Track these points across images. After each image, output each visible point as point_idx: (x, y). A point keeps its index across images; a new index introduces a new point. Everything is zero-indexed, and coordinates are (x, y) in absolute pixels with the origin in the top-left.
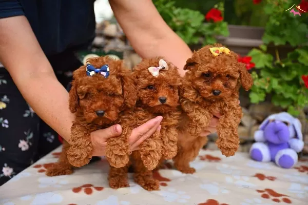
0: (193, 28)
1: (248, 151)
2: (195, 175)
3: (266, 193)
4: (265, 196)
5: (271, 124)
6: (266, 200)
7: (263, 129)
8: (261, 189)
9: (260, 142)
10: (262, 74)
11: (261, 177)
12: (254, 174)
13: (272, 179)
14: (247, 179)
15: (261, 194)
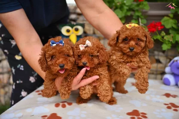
0: (127, 6)
1: (162, 79)
2: (127, 94)
3: (170, 105)
4: (169, 108)
5: (175, 63)
6: (169, 110)
7: (170, 66)
8: (167, 103)
9: (169, 73)
10: (171, 31)
11: (168, 95)
12: (164, 93)
13: (175, 96)
14: (158, 97)
15: (167, 106)
